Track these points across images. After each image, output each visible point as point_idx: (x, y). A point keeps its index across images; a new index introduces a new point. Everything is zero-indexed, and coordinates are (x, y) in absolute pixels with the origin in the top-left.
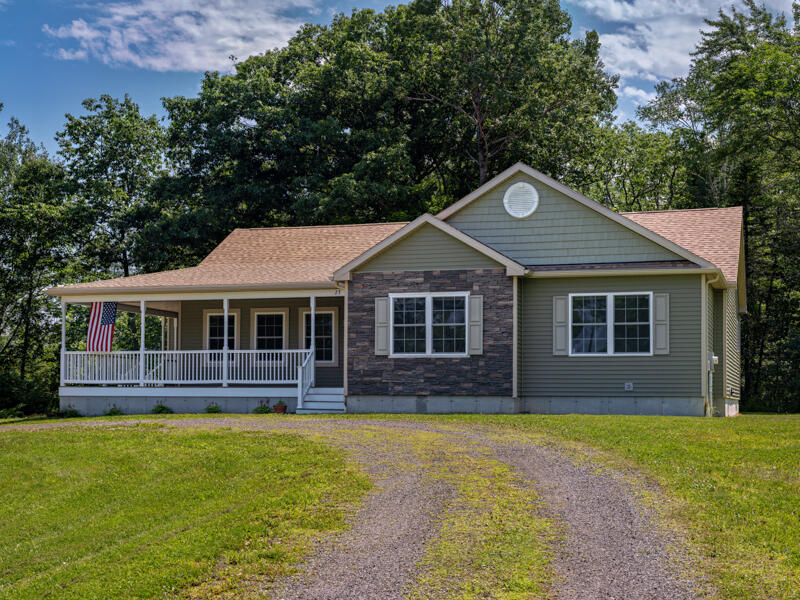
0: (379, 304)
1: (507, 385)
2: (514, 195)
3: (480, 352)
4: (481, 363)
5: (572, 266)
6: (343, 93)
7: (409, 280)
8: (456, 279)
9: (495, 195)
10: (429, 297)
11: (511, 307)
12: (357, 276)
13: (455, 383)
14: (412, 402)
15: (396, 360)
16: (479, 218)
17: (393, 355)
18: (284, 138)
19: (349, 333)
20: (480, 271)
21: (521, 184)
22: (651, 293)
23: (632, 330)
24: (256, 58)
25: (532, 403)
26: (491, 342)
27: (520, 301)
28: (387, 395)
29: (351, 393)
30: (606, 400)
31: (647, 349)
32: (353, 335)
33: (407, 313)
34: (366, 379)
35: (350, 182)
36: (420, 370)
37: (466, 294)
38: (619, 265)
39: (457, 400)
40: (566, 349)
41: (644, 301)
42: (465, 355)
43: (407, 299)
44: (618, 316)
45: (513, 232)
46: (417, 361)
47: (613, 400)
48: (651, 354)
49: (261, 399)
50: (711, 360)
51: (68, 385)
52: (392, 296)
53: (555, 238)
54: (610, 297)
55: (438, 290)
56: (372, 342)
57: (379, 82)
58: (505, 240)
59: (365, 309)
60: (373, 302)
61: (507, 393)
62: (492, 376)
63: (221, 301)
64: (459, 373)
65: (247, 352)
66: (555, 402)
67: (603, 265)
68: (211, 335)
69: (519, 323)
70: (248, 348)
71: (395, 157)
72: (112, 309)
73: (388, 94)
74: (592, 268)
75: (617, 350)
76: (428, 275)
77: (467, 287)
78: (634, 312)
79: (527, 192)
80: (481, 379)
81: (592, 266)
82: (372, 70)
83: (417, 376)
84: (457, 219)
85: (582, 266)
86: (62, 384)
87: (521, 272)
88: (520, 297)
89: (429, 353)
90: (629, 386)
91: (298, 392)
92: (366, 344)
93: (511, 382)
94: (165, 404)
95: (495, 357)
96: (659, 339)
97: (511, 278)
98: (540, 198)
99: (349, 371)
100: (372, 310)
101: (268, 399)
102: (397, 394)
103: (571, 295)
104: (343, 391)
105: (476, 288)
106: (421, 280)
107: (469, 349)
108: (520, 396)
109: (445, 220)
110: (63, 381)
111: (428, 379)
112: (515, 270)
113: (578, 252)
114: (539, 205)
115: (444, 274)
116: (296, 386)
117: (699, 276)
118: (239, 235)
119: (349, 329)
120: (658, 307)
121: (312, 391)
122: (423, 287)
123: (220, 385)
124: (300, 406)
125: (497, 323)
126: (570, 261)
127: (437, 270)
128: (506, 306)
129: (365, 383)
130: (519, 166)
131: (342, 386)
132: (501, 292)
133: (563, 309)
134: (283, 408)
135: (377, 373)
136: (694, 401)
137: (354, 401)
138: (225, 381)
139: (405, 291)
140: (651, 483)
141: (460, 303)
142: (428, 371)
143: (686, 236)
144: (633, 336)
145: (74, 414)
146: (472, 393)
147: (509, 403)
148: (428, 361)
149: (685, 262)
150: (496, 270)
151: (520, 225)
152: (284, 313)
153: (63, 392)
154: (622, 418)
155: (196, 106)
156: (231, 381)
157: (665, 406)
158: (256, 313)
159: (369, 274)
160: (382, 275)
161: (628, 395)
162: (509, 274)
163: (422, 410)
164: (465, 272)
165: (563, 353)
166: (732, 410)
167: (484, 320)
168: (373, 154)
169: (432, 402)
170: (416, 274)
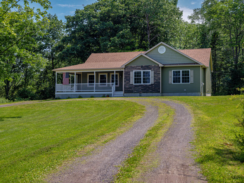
0: (131, 73)
1: (159, 90)
2: (161, 49)
3: (153, 83)
4: (154, 86)
5: (173, 64)
6: (112, 15)
7: (138, 68)
8: (148, 67)
9: (156, 49)
10: (142, 71)
11: (160, 73)
12: (126, 67)
13: (148, 90)
14: (138, 94)
15: (135, 85)
16: (152, 54)
17: (134, 84)
18: (98, 27)
19: (124, 79)
20: (153, 66)
21: (162, 46)
22: (190, 70)
23: (186, 78)
24: (89, 6)
25: (164, 94)
26: (156, 81)
27: (162, 72)
28: (133, 93)
29: (125, 92)
30: (180, 93)
31: (189, 82)
32: (125, 80)
33: (137, 75)
34: (128, 89)
35: (116, 39)
36: (140, 87)
37: (150, 71)
38: (183, 64)
39: (148, 94)
40: (172, 82)
41: (188, 71)
42: (150, 84)
43: (137, 72)
44: (183, 75)
45: (160, 57)
46: (140, 85)
47: (182, 93)
48: (190, 83)
49: (103, 94)
50: (202, 84)
51: (57, 92)
52: (134, 71)
53: (169, 58)
54: (181, 71)
55: (144, 70)
56: (130, 81)
57: (123, 13)
58: (158, 58)
59: (128, 74)
60: (130, 72)
61: (159, 92)
62: (156, 88)
63: (94, 72)
64: (149, 88)
65: (98, 84)
66: (169, 94)
67: (180, 64)
68: (89, 79)
69: (162, 77)
70: (98, 83)
71: (127, 33)
72: (68, 74)
73: (125, 16)
74: (177, 65)
75: (182, 82)
76: (142, 67)
77: (150, 69)
78: (186, 74)
79: (163, 48)
80: (153, 89)
81: (177, 64)
82: (121, 9)
83: (139, 89)
84: (148, 54)
85: (175, 64)
86: (56, 92)
87: (162, 66)
88: (162, 71)
89: (142, 83)
90: (185, 90)
91: (112, 93)
92: (128, 82)
93: (160, 90)
94: (81, 96)
95: (156, 84)
96: (191, 80)
97: (160, 67)
98: (166, 49)
99: (124, 88)
100: (130, 74)
101: (105, 94)
102: (135, 93)
103: (173, 70)
104: (123, 92)
105: (152, 69)
106: (140, 67)
107: (151, 82)
108: (162, 93)
109: (145, 54)
110: (56, 91)
111: (142, 89)
112: (161, 65)
113: (174, 61)
114: (166, 51)
115: (145, 66)
116: (112, 91)
117: (200, 66)
118: (93, 55)
119: (124, 78)
120: (191, 73)
121: (115, 92)
122: (141, 69)
123: (93, 91)
124: (112, 96)
125: (157, 77)
126: (172, 63)
127: (144, 66)
128: (159, 73)
129: (128, 90)
130: (162, 43)
131: (123, 91)
132: (158, 70)
133: (171, 74)
134: (108, 96)
135: (130, 88)
136: (199, 93)
137: (125, 94)
138: (94, 90)
139: (137, 70)
140: (187, 105)
141: (149, 72)
142: (142, 87)
143: (198, 55)
144: (186, 79)
145: (59, 99)
146: (151, 92)
147: (160, 94)
148: (142, 85)
149: (197, 63)
150: (156, 65)
151: (162, 55)
152: (106, 74)
153: (56, 93)
154: (183, 97)
155: (74, 18)
156: (96, 90)
157: (193, 94)
158: (100, 74)
159: (129, 66)
160: (132, 67)
161: (185, 92)
162: (159, 66)
163: (140, 96)
164: (150, 66)
165: (171, 83)
166: (209, 95)
167: (154, 76)
168: (122, 32)
169: (143, 94)
170: (139, 66)
